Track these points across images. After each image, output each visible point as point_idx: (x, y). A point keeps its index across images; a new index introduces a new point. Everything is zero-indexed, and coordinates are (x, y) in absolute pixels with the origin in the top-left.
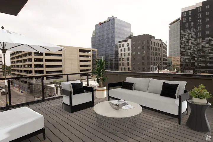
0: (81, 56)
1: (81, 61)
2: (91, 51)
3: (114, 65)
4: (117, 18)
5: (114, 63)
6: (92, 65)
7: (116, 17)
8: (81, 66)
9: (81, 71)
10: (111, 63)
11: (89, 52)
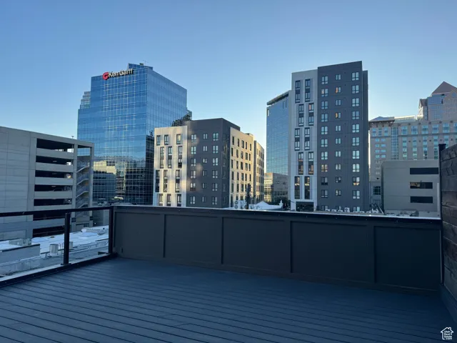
0: (40, 159)
1: (40, 174)
2: (76, 146)
3: (141, 189)
4: (154, 70)
5: (142, 184)
6: (75, 188)
7: (152, 68)
8: (39, 188)
9: (38, 202)
10: (134, 183)
11: (70, 150)
